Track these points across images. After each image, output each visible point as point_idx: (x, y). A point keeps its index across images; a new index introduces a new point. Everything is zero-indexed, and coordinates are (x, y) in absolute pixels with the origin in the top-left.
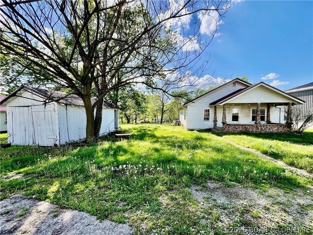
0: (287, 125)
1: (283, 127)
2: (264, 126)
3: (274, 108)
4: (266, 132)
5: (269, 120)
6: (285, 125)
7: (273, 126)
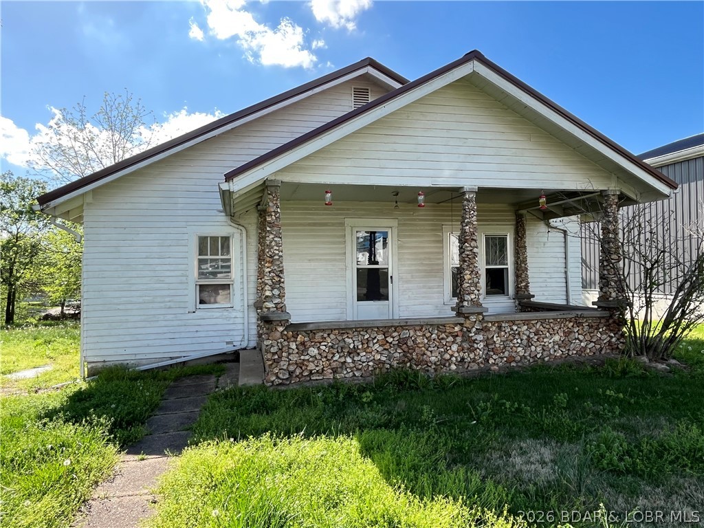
0: (606, 314)
1: (590, 326)
2: (500, 327)
3: (542, 228)
4: (511, 359)
5: (527, 286)
6: (598, 314)
7: (543, 321)
